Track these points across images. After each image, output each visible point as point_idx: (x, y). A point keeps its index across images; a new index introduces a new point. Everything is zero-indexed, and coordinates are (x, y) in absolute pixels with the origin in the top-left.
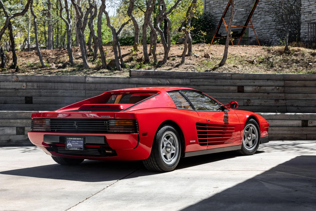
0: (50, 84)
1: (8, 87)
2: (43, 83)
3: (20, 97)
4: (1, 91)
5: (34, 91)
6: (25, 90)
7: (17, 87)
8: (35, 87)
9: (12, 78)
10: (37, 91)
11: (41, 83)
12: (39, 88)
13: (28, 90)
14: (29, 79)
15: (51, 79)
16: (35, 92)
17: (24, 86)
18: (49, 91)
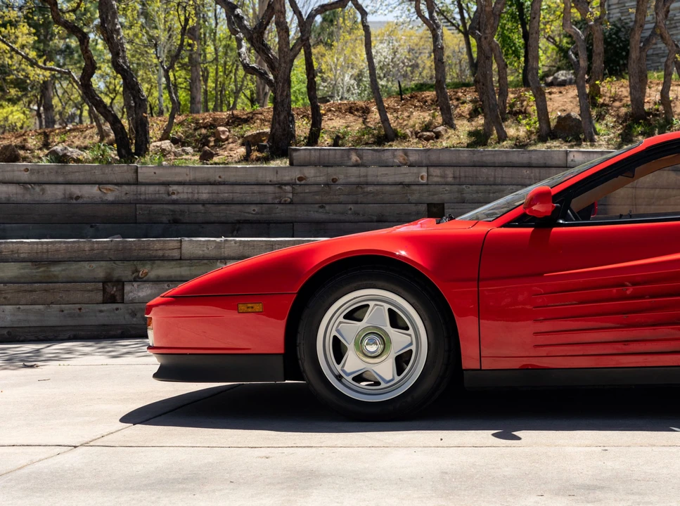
0: (485, 170)
1: (384, 180)
2: (467, 169)
3: (416, 204)
4: (370, 189)
5: (447, 188)
6: (425, 188)
7: (407, 180)
8: (450, 180)
9: (394, 156)
10: (455, 188)
11: (463, 169)
12: (458, 182)
13: (432, 188)
14: (434, 157)
15: (484, 159)
16: (451, 192)
17: (422, 177)
18: (482, 188)
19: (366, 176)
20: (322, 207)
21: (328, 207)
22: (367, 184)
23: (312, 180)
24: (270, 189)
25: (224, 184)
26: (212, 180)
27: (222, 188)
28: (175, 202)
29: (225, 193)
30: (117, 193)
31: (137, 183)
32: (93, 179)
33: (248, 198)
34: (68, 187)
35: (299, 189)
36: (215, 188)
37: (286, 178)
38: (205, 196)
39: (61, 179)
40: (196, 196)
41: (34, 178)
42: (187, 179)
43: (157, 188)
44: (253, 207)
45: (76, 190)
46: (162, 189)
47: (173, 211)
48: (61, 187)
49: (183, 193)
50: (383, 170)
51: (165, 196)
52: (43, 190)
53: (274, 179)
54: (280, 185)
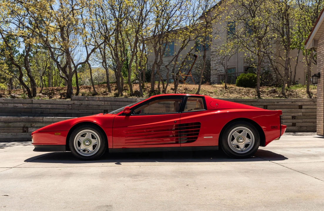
0: (117, 102)
1: (94, 104)
2: (113, 102)
3: (101, 110)
4: (90, 106)
5: (109, 106)
6: (103, 106)
7: (99, 104)
8: (109, 104)
9: (96, 99)
12: (111, 105)
13: (105, 106)
14: (106, 99)
17: (103, 104)
18: (117, 106)
19: (89, 103)
20: (78, 110)
21: (80, 110)
22: (90, 105)
23: (76, 104)
24: (66, 106)
25: (54, 104)
26: (51, 103)
27: (54, 105)
28: (42, 108)
29: (54, 106)
30: (27, 106)
31: (32, 103)
32: (21, 102)
33: (60, 108)
34: (14, 104)
35: (73, 106)
36: (52, 105)
37: (70, 103)
38: (49, 107)
39: (12, 102)
40: (47, 107)
41: (6, 102)
42: (45, 103)
43: (37, 105)
44: (62, 110)
45: (16, 105)
46: (39, 105)
47: (42, 110)
48: (13, 104)
49: (44, 106)
50: (93, 102)
51: (39, 107)
52: (8, 105)
53: (67, 103)
54: (68, 105)
